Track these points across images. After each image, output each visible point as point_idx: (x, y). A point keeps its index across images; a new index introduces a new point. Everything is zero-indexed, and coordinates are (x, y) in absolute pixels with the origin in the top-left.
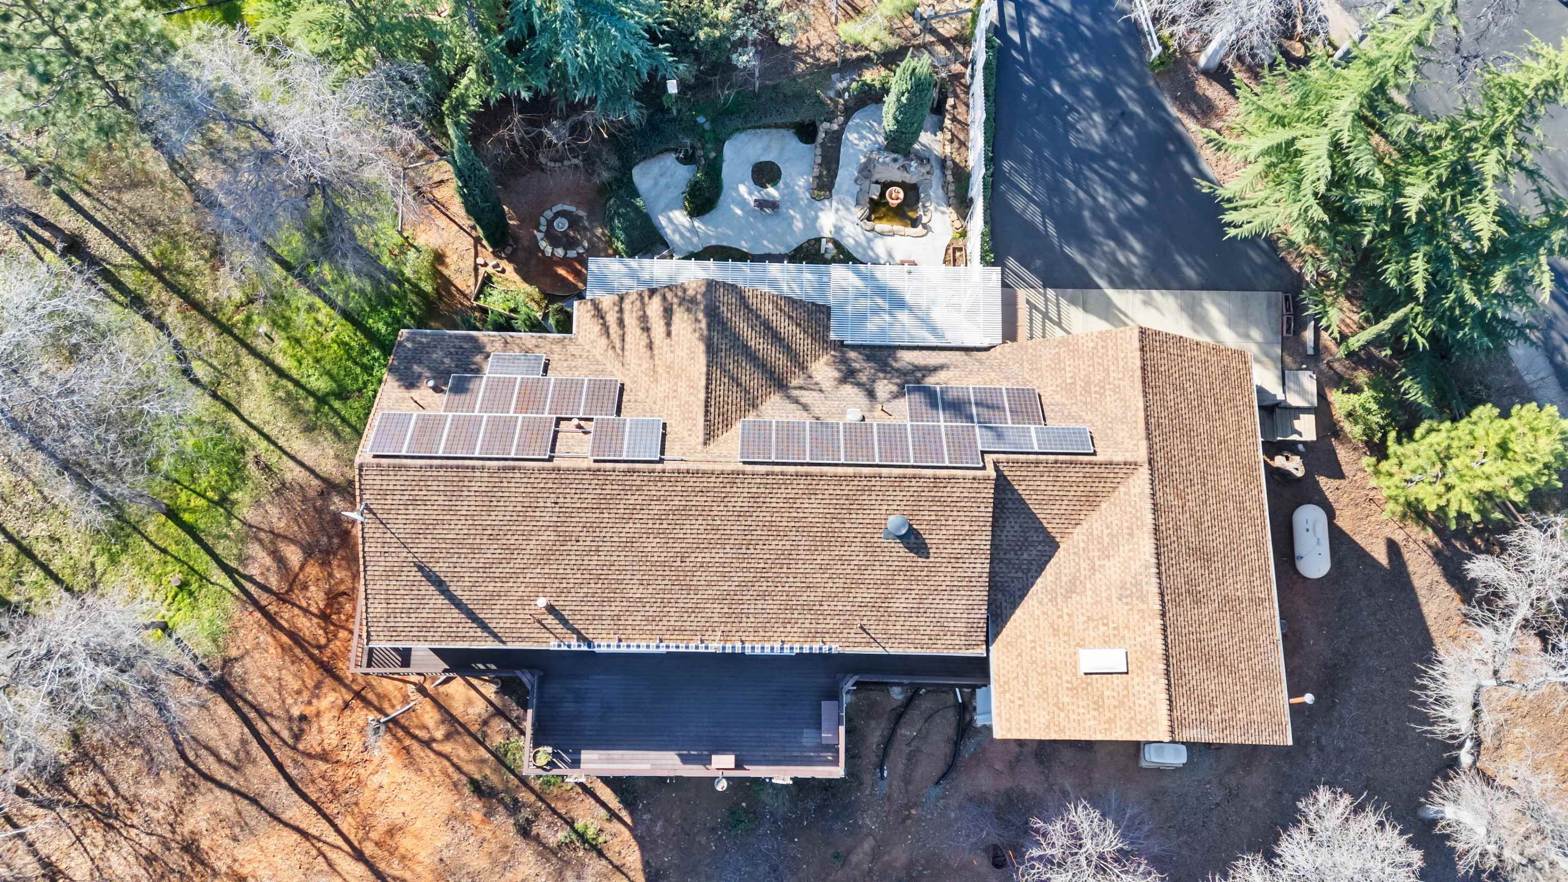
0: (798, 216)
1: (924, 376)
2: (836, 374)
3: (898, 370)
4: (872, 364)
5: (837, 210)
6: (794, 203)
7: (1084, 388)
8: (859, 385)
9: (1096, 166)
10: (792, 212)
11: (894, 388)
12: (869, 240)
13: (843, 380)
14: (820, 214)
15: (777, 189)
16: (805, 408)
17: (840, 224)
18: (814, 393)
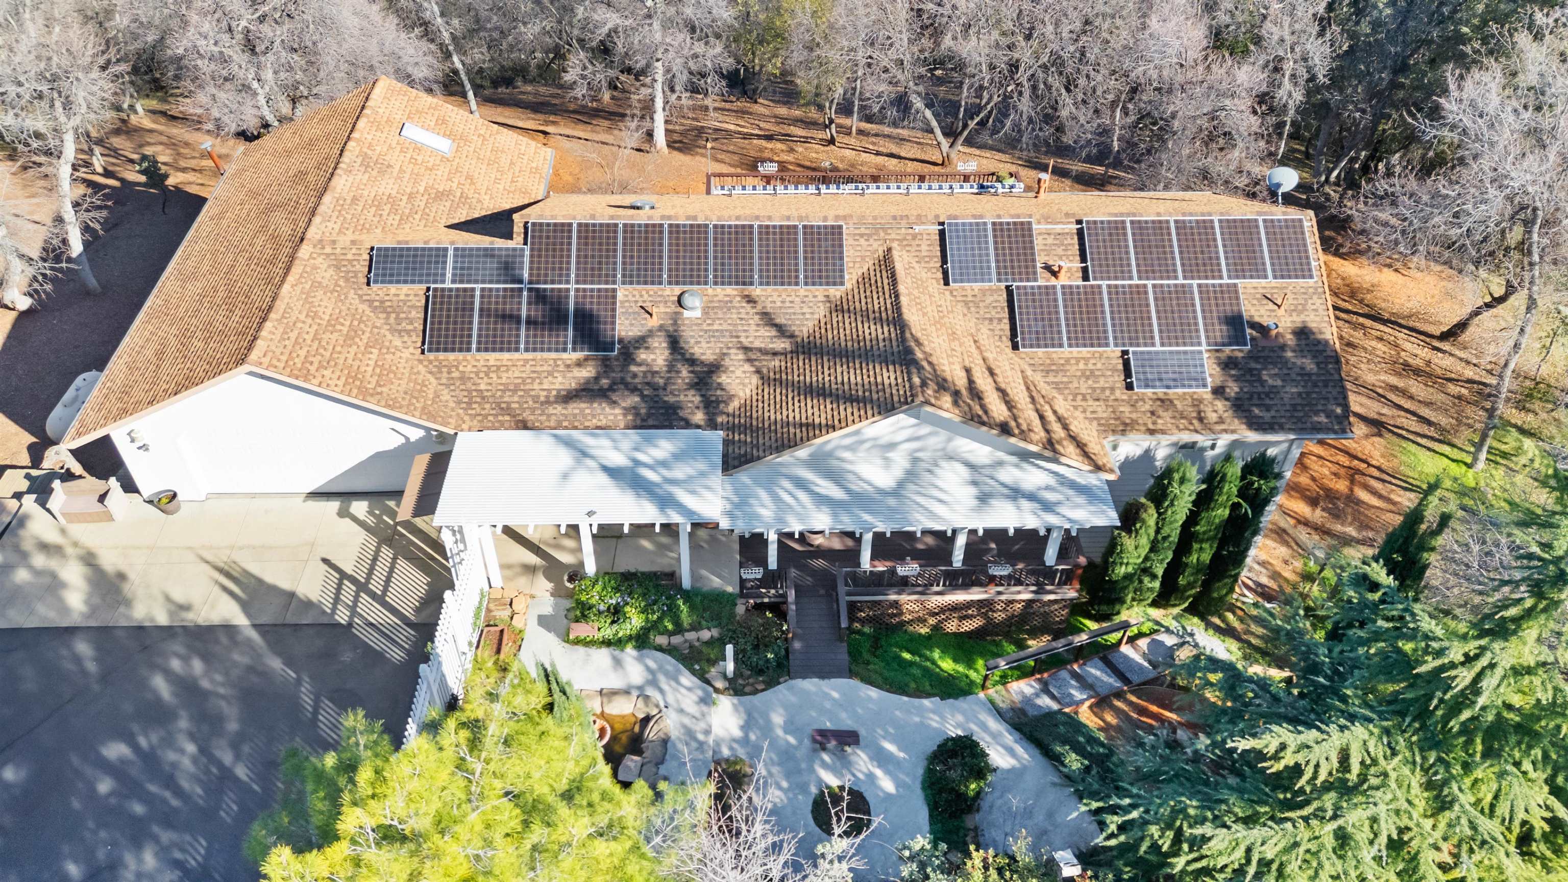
0: (780, 732)
1: (597, 379)
2: (723, 379)
3: (634, 390)
4: (671, 399)
5: (707, 732)
6: (786, 756)
7: (357, 335)
8: (692, 361)
9: (175, 802)
10: (791, 740)
11: (642, 355)
12: (653, 682)
13: (714, 368)
14: (737, 733)
15: (820, 781)
16: (767, 319)
17: (705, 708)
18: (757, 344)
